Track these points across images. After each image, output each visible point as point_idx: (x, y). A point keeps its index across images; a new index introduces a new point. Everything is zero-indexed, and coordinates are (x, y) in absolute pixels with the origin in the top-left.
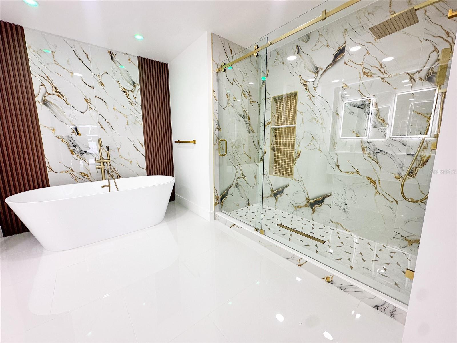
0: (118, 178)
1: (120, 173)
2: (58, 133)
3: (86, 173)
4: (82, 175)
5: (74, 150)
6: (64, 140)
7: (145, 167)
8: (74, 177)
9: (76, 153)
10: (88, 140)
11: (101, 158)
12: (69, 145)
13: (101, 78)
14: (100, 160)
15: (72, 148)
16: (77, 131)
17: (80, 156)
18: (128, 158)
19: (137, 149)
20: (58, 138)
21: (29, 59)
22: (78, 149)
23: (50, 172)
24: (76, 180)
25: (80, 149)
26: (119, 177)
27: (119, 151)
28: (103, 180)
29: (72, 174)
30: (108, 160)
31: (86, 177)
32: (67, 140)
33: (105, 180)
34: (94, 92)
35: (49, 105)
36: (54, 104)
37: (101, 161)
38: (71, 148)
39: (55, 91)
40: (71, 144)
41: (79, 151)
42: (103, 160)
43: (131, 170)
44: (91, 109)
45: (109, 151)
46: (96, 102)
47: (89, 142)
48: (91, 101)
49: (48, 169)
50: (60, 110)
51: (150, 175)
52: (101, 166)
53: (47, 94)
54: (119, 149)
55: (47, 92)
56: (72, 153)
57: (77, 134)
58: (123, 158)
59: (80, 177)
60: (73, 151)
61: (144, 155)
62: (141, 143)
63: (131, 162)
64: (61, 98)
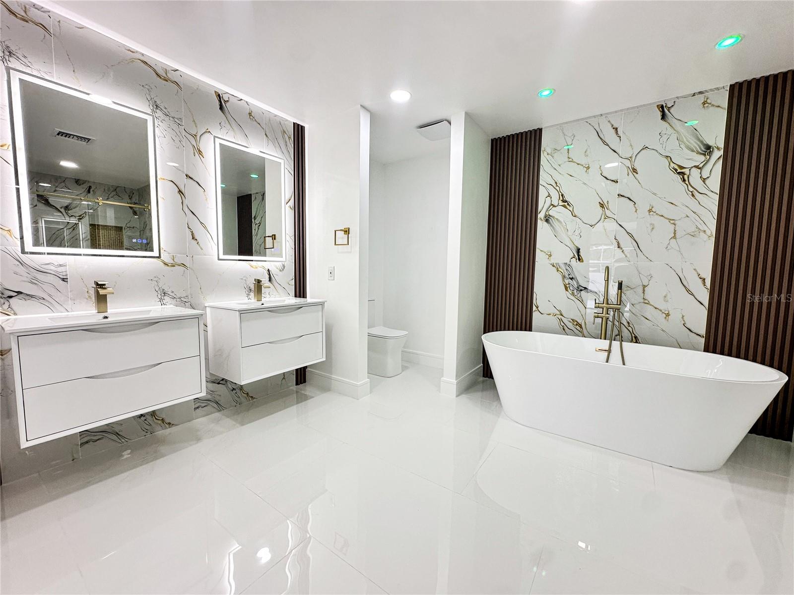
0: (632, 341)
1: (638, 333)
2: (553, 260)
3: (580, 322)
4: (574, 324)
5: (569, 284)
6: (560, 270)
7: (703, 331)
8: (563, 324)
9: (571, 288)
10: (590, 269)
11: (607, 300)
12: (564, 277)
13: (633, 161)
14: (603, 303)
15: (567, 281)
16: (579, 255)
17: (576, 294)
18: (662, 306)
19: (688, 291)
20: (553, 266)
21: (541, 166)
22: (575, 283)
23: (536, 312)
24: (564, 329)
25: (578, 283)
26: (636, 340)
27: (644, 290)
28: (601, 339)
29: (561, 320)
30: (617, 305)
31: (578, 329)
32: (563, 268)
33: (605, 339)
34: (617, 189)
35: (551, 221)
36: (557, 219)
37: (604, 305)
38: (565, 280)
39: (562, 200)
40: (567, 276)
41: (576, 286)
42: (608, 304)
43: (663, 331)
44: (607, 217)
45: (621, 289)
46: (616, 205)
47: (590, 273)
48: (609, 204)
49: (534, 308)
50: (563, 226)
51: (714, 352)
52: (603, 313)
53: (552, 207)
54: (644, 287)
55: (552, 203)
56: (566, 290)
57: (578, 260)
58: (651, 305)
59: (570, 325)
60: (568, 286)
61: (706, 303)
62: (703, 276)
63: (668, 315)
64: (567, 208)
